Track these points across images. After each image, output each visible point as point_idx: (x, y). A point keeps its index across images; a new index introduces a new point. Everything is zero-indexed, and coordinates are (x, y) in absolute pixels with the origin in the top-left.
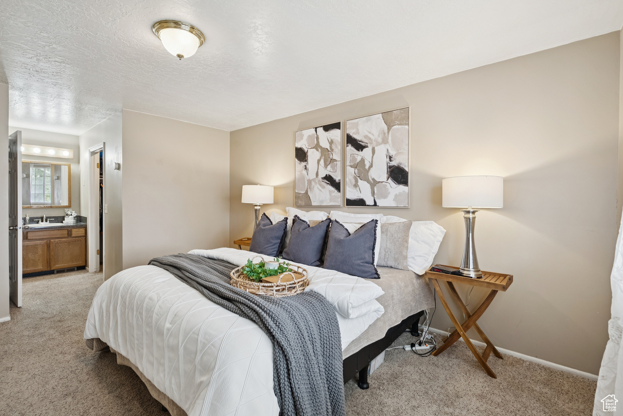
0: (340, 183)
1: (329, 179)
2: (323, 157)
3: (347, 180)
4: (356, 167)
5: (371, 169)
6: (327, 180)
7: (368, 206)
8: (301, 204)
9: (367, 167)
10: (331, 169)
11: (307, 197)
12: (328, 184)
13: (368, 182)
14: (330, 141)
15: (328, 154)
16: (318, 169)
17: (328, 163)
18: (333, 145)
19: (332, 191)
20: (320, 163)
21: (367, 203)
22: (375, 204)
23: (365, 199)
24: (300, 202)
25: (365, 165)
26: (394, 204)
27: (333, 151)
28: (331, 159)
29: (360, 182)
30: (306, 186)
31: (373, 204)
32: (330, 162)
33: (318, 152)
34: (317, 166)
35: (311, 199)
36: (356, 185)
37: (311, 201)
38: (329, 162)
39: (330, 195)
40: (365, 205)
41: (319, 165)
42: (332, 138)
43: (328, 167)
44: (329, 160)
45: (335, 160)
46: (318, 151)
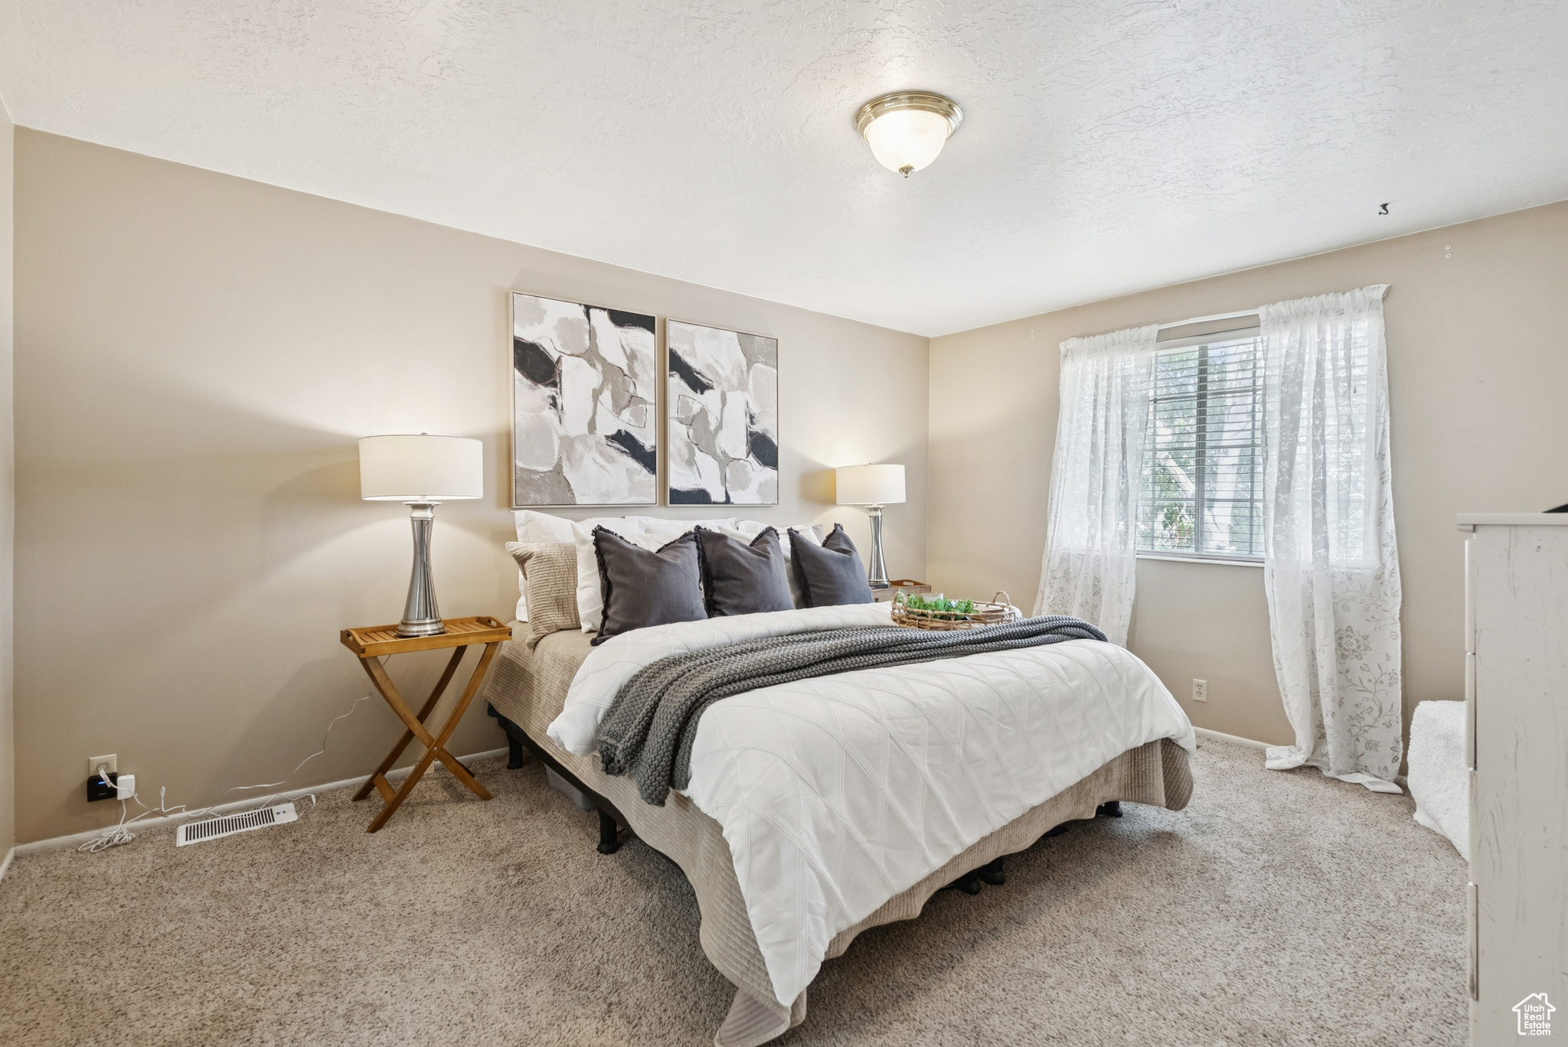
0: (654, 453)
1: (625, 441)
2: (610, 386)
3: (671, 448)
4: (691, 425)
5: (720, 432)
6: (621, 444)
7: (715, 503)
8: (539, 502)
9: (712, 428)
10: (632, 419)
11: (559, 482)
12: (625, 452)
13: (715, 456)
14: (628, 352)
15: (624, 381)
16: (595, 413)
17: (624, 402)
18: (636, 364)
19: (636, 469)
20: (600, 398)
21: (713, 499)
22: (728, 501)
23: (709, 490)
24: (532, 495)
25: (707, 423)
26: (757, 501)
27: (636, 378)
28: (632, 397)
29: (699, 456)
30: (556, 453)
31: (723, 499)
32: (630, 401)
33: (594, 370)
34: (592, 404)
35: (573, 487)
36: (691, 462)
37: (573, 494)
38: (626, 402)
39: (630, 481)
40: (710, 502)
41: (599, 403)
42: (634, 347)
43: (623, 412)
44: (627, 396)
45: (642, 401)
46: (595, 368)
